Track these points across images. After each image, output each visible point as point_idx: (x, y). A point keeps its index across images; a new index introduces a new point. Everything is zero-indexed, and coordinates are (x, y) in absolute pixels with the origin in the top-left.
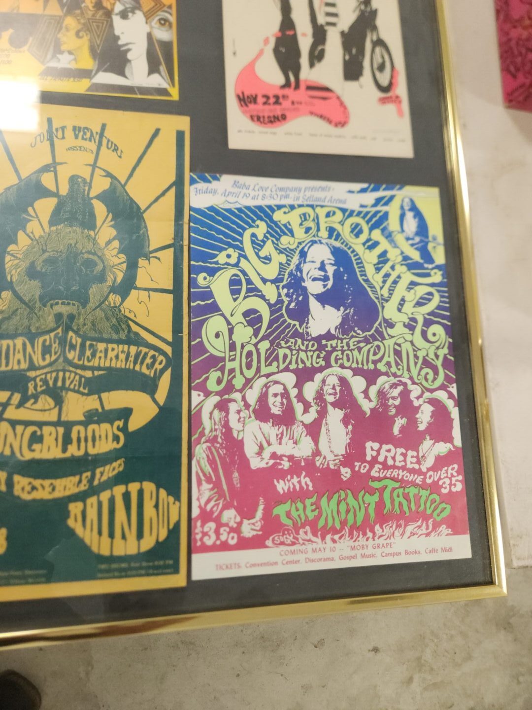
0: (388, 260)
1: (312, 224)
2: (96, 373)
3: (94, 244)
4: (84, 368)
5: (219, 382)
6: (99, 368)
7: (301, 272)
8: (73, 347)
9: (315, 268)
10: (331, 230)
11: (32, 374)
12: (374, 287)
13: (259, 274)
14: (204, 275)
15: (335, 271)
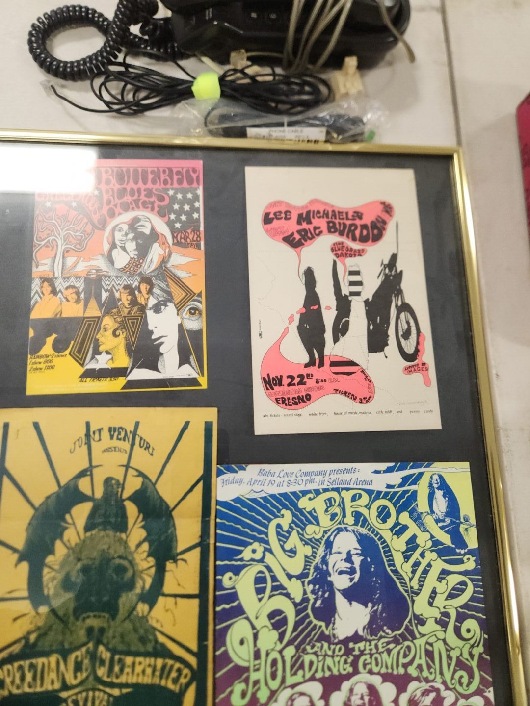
0: (417, 546)
1: (337, 510)
2: (125, 691)
3: (125, 548)
4: (112, 685)
5: (244, 695)
6: (126, 685)
7: (327, 565)
8: (102, 663)
9: (342, 560)
10: (357, 515)
11: (64, 695)
12: (403, 579)
13: (284, 570)
14: (229, 574)
15: (362, 561)
